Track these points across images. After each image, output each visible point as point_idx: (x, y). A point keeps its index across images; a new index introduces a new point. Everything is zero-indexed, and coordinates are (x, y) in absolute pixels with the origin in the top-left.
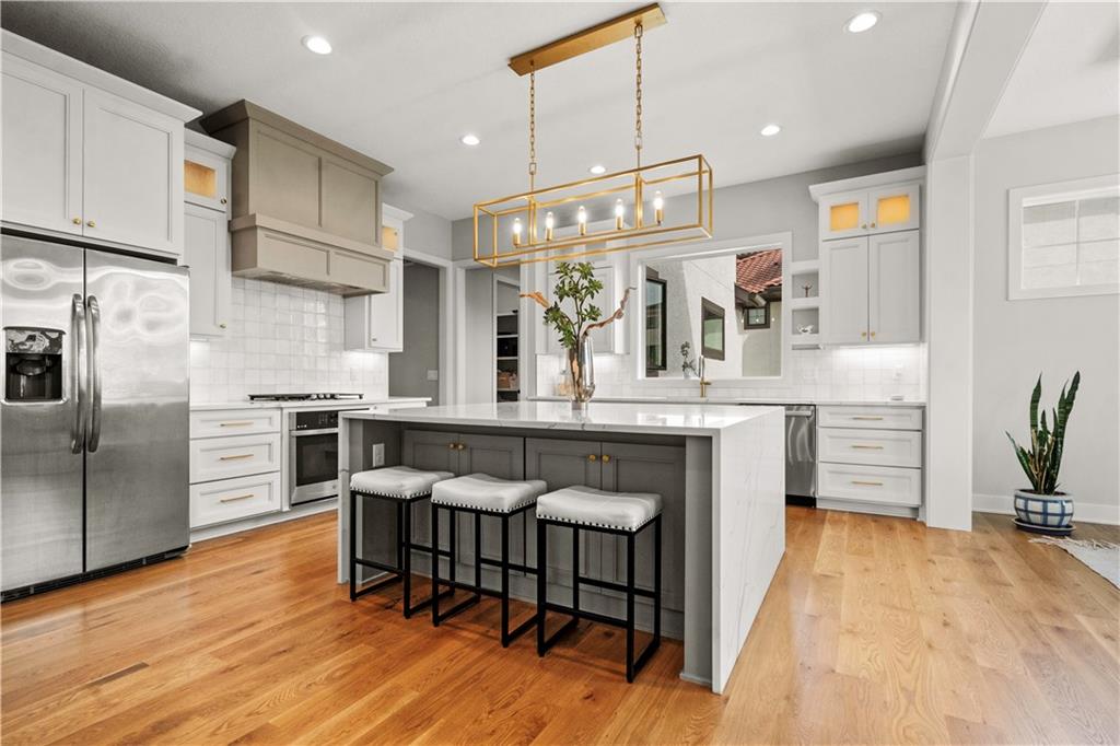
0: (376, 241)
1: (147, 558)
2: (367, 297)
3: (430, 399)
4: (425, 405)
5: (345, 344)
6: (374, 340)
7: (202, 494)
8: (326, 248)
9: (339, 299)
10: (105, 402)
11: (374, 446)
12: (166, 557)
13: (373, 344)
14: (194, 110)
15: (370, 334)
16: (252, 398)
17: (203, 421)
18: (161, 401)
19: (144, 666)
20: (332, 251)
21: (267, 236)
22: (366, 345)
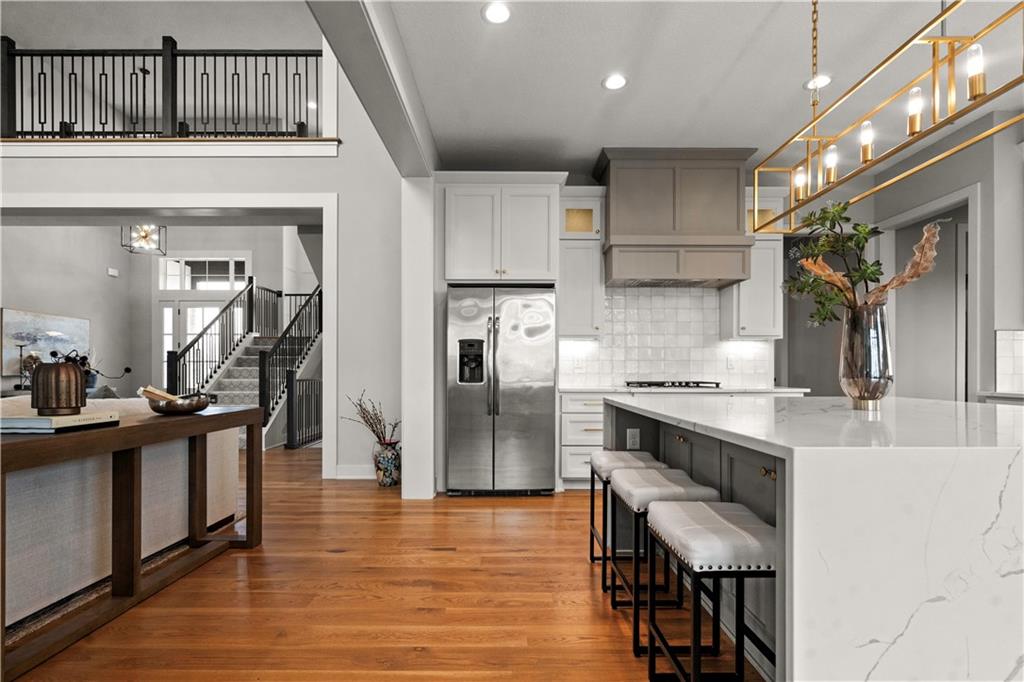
0: (738, 228)
1: (531, 491)
2: (735, 286)
3: (808, 390)
4: (802, 395)
5: (720, 334)
6: (743, 328)
7: (572, 454)
8: (676, 249)
9: (714, 292)
10: (501, 386)
11: (628, 430)
12: (542, 493)
13: (742, 332)
14: (562, 173)
15: (738, 324)
16: (628, 384)
17: (572, 400)
18: (537, 385)
19: (454, 549)
20: (682, 250)
21: (621, 251)
22: (735, 333)
